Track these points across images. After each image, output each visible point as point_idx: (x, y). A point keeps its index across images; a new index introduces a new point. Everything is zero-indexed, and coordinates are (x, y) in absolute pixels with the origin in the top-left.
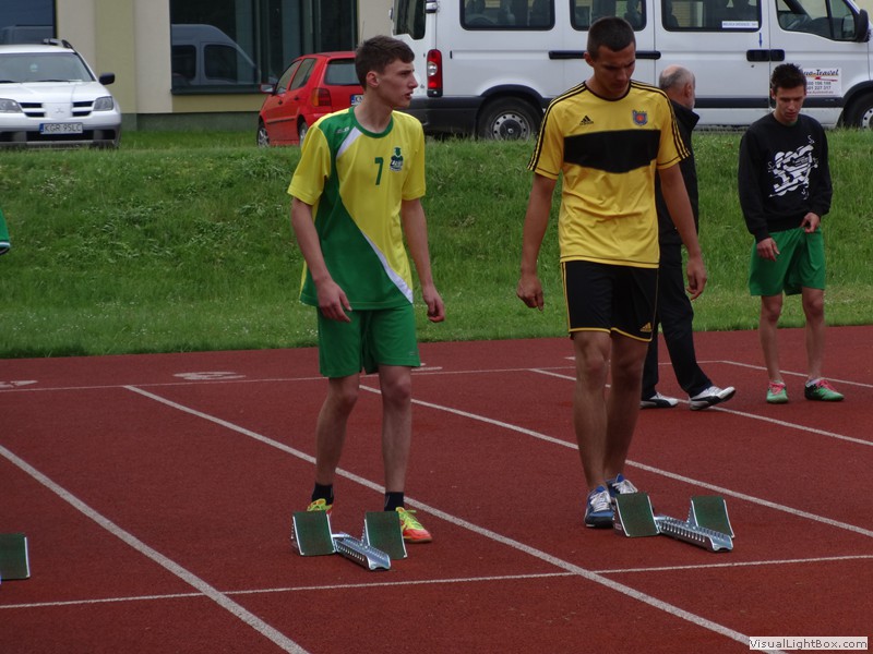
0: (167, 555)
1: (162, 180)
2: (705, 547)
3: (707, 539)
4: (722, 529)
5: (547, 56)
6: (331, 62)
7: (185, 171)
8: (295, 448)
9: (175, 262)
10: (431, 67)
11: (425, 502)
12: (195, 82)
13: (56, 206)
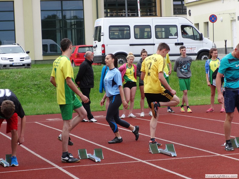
0: (48, 159)
1: (42, 75)
2: (170, 156)
3: (171, 154)
4: (173, 151)
5: (129, 45)
6: (79, 47)
7: (46, 73)
8: (75, 135)
9: (45, 94)
10: (103, 48)
11: (105, 146)
12: (47, 53)
13: (17, 82)
